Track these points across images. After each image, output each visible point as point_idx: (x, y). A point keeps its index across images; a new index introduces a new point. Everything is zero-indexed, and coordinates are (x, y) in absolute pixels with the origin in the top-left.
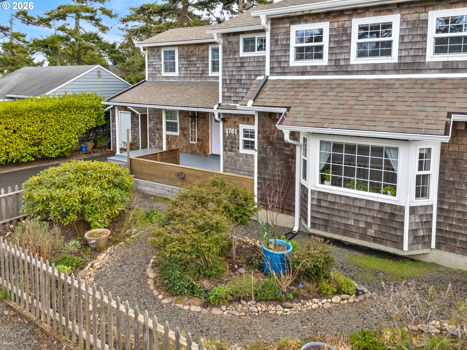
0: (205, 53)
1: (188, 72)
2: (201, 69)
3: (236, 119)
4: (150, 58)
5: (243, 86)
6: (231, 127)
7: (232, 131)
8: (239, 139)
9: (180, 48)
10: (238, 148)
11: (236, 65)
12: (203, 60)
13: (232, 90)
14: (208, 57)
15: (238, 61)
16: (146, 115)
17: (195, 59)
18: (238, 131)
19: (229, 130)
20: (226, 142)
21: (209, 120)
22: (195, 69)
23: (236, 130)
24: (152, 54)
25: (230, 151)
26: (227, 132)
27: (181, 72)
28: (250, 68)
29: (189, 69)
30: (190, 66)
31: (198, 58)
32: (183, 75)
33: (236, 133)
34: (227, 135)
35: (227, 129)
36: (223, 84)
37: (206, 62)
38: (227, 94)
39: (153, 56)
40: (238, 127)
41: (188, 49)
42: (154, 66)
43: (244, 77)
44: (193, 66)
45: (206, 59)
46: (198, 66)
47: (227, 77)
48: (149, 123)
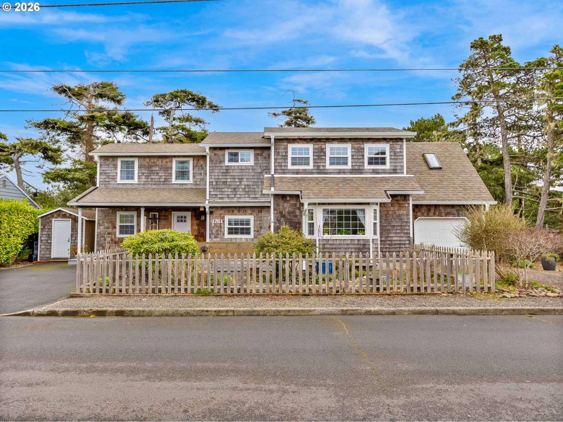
0: (169, 164)
1: (149, 180)
2: (164, 177)
3: (222, 212)
4: (102, 166)
5: (228, 187)
6: (217, 218)
7: (218, 221)
8: (224, 227)
9: (140, 160)
10: (224, 234)
11: (222, 171)
12: (166, 170)
13: (219, 190)
14: (171, 168)
15: (224, 168)
16: (95, 221)
17: (157, 169)
18: (224, 221)
19: (215, 221)
20: (212, 230)
21: (171, 221)
22: (157, 177)
23: (222, 220)
24: (105, 163)
25: (215, 237)
26: (213, 223)
27: (141, 180)
28: (234, 174)
29: (150, 177)
30: (152, 174)
31: (161, 168)
32: (143, 183)
33: (222, 223)
34: (213, 225)
35: (213, 220)
36: (210, 185)
37: (170, 172)
38: (213, 193)
39: (106, 165)
40: (223, 218)
41: (150, 160)
42: (108, 174)
43: (229, 180)
44: (155, 174)
45: (169, 169)
46: (160, 174)
47: (213, 180)
48: (98, 228)
